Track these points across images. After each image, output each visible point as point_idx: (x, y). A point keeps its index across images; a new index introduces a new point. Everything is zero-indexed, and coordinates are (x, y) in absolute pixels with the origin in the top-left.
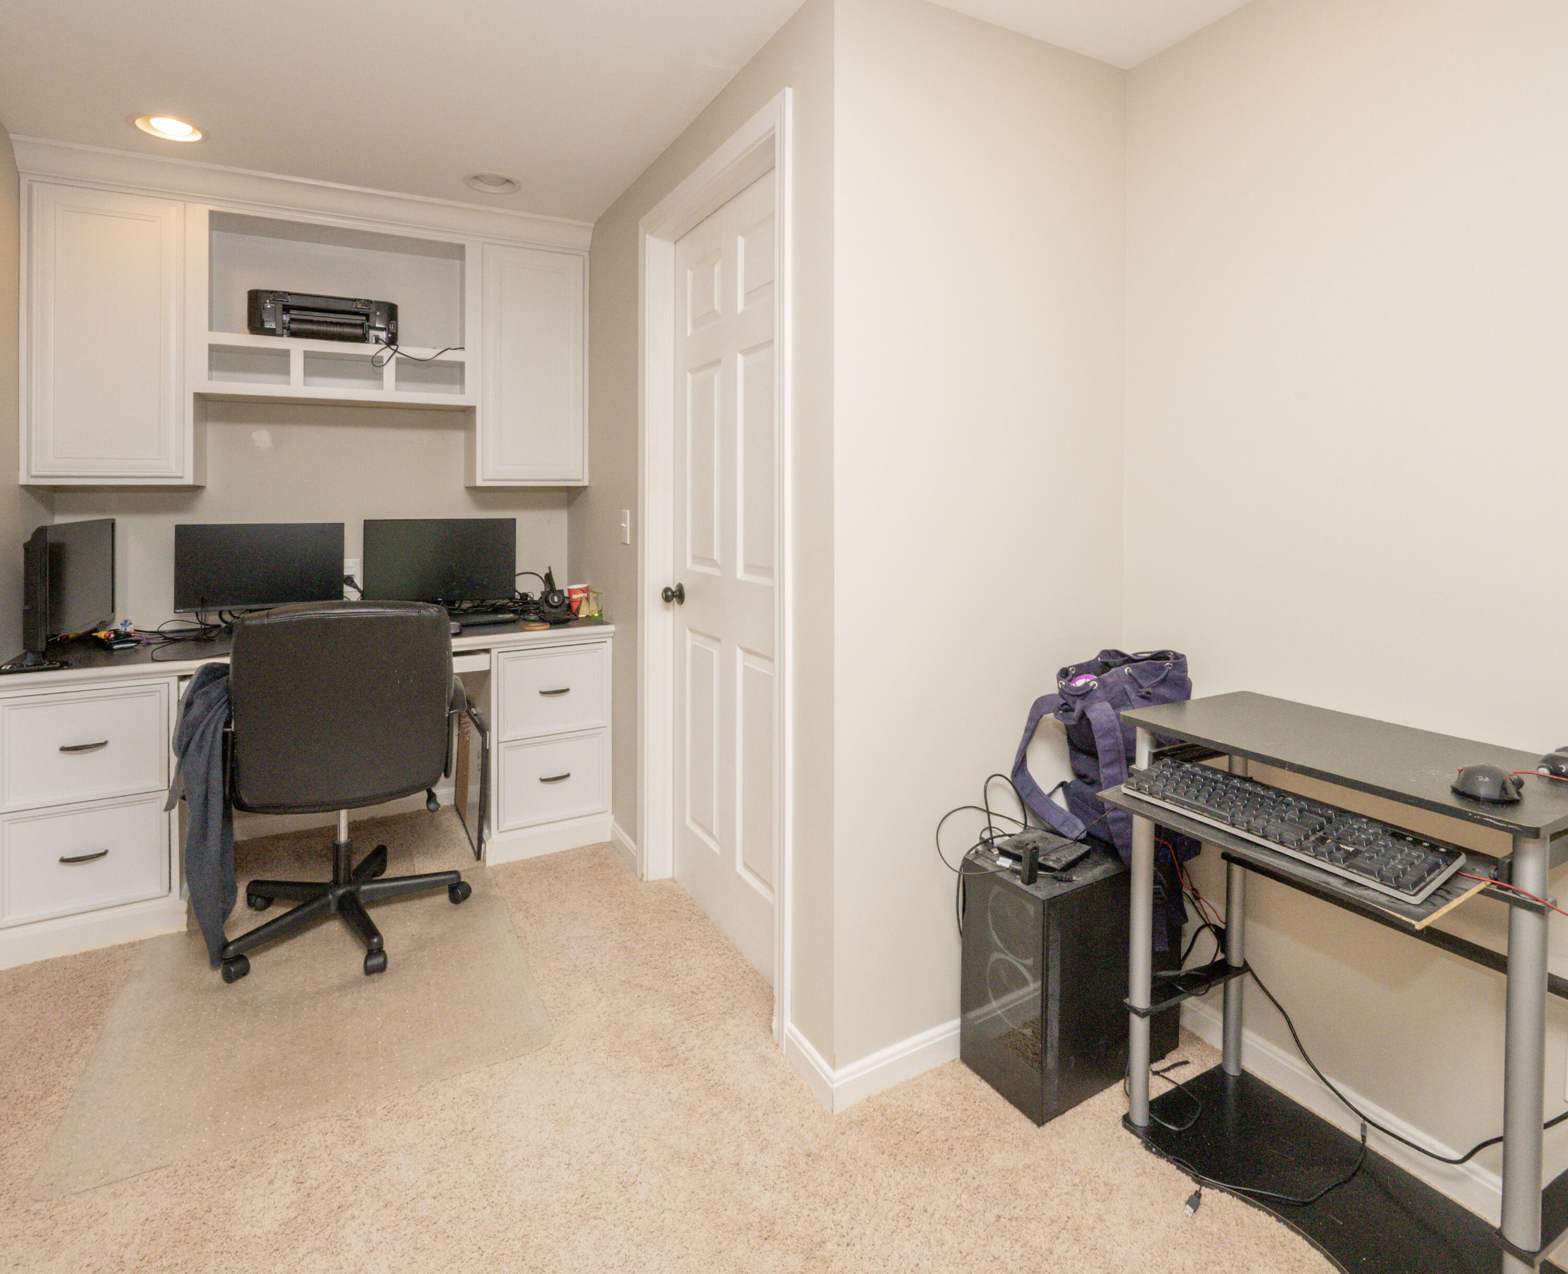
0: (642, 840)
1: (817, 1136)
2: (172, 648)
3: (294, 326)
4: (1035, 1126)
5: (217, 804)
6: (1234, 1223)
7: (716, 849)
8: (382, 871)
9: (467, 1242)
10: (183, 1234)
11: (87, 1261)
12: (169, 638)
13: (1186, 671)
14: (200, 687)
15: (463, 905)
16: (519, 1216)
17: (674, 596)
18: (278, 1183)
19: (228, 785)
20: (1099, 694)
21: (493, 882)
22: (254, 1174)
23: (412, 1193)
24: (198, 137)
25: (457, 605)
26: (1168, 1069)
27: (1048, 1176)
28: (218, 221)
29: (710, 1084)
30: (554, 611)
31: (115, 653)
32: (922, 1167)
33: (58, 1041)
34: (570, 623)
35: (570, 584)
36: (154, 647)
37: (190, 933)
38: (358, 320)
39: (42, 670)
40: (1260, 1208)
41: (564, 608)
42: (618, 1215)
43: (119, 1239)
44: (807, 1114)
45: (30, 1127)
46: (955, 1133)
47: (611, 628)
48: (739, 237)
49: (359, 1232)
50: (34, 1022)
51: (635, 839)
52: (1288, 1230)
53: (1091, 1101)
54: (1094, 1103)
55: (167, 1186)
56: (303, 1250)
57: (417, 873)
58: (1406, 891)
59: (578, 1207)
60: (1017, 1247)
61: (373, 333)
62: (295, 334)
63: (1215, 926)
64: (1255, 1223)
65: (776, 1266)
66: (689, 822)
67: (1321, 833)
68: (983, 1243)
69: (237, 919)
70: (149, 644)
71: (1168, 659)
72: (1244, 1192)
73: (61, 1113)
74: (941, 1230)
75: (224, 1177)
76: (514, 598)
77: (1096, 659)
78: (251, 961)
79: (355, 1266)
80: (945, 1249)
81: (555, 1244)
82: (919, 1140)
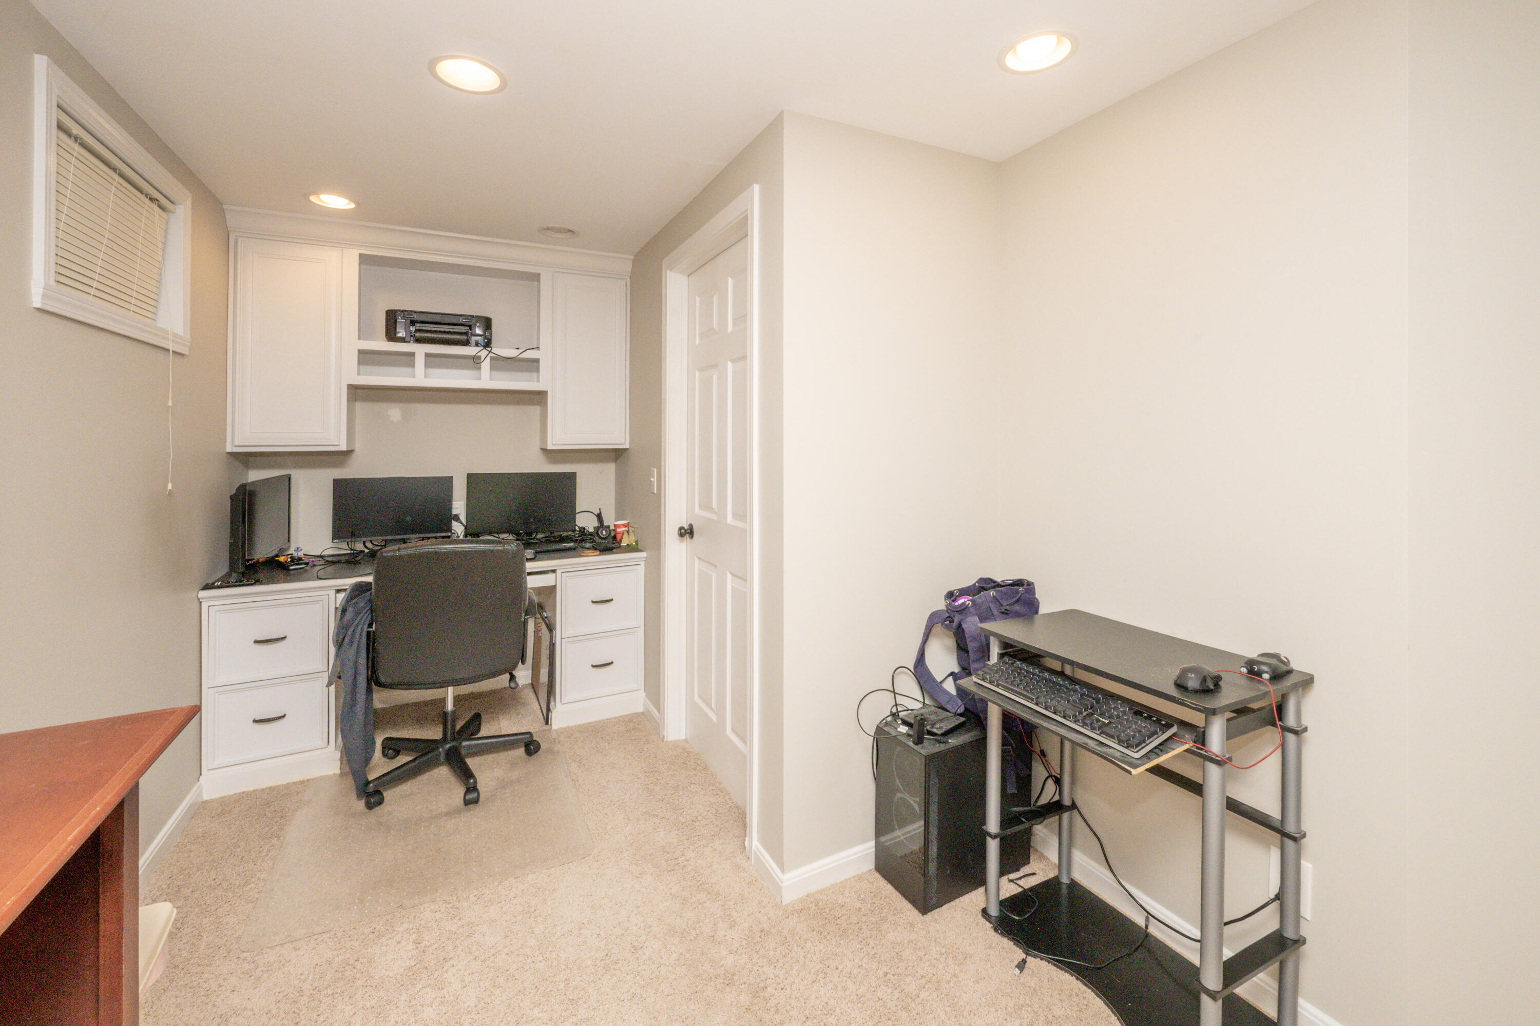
0: (664, 711)
1: (769, 919)
2: (330, 569)
3: (418, 335)
4: (921, 915)
5: (362, 680)
6: (1047, 981)
7: (714, 718)
8: (478, 730)
9: (528, 983)
10: (341, 974)
11: (278, 990)
12: (328, 561)
13: (1034, 594)
14: (352, 599)
15: (534, 757)
16: (563, 967)
17: (687, 532)
18: (403, 943)
19: (370, 669)
20: (972, 610)
21: (557, 741)
22: (388, 937)
23: (492, 951)
24: (352, 206)
25: (534, 536)
26: (1020, 878)
27: (924, 948)
28: (364, 259)
29: (699, 883)
30: (603, 541)
31: (292, 572)
32: (838, 940)
33: (253, 848)
34: (614, 551)
35: (617, 520)
36: (317, 568)
37: (342, 774)
38: (463, 329)
39: (243, 585)
40: (1066, 971)
41: (610, 539)
42: (629, 968)
43: (299, 977)
44: (764, 904)
45: (237, 905)
46: (864, 919)
47: (644, 554)
48: (730, 279)
49: (457, 975)
50: (237, 834)
51: (659, 711)
52: (1083, 986)
53: (962, 899)
54: (964, 900)
55: (330, 944)
56: (420, 986)
57: (502, 734)
58: (1132, 749)
59: (603, 962)
60: (896, 992)
61: (474, 339)
62: (418, 341)
63: (1055, 776)
64: (1061, 980)
65: (732, 1002)
66: (696, 698)
67: (1091, 711)
68: (873, 989)
69: (375, 765)
70: (314, 565)
71: (1023, 585)
72: (1057, 961)
73: (257, 896)
74: (846, 981)
75: (367, 939)
76: (575, 530)
77: (975, 584)
78: (385, 794)
79: (454, 996)
80: (847, 993)
81: (586, 985)
82: (839, 923)
